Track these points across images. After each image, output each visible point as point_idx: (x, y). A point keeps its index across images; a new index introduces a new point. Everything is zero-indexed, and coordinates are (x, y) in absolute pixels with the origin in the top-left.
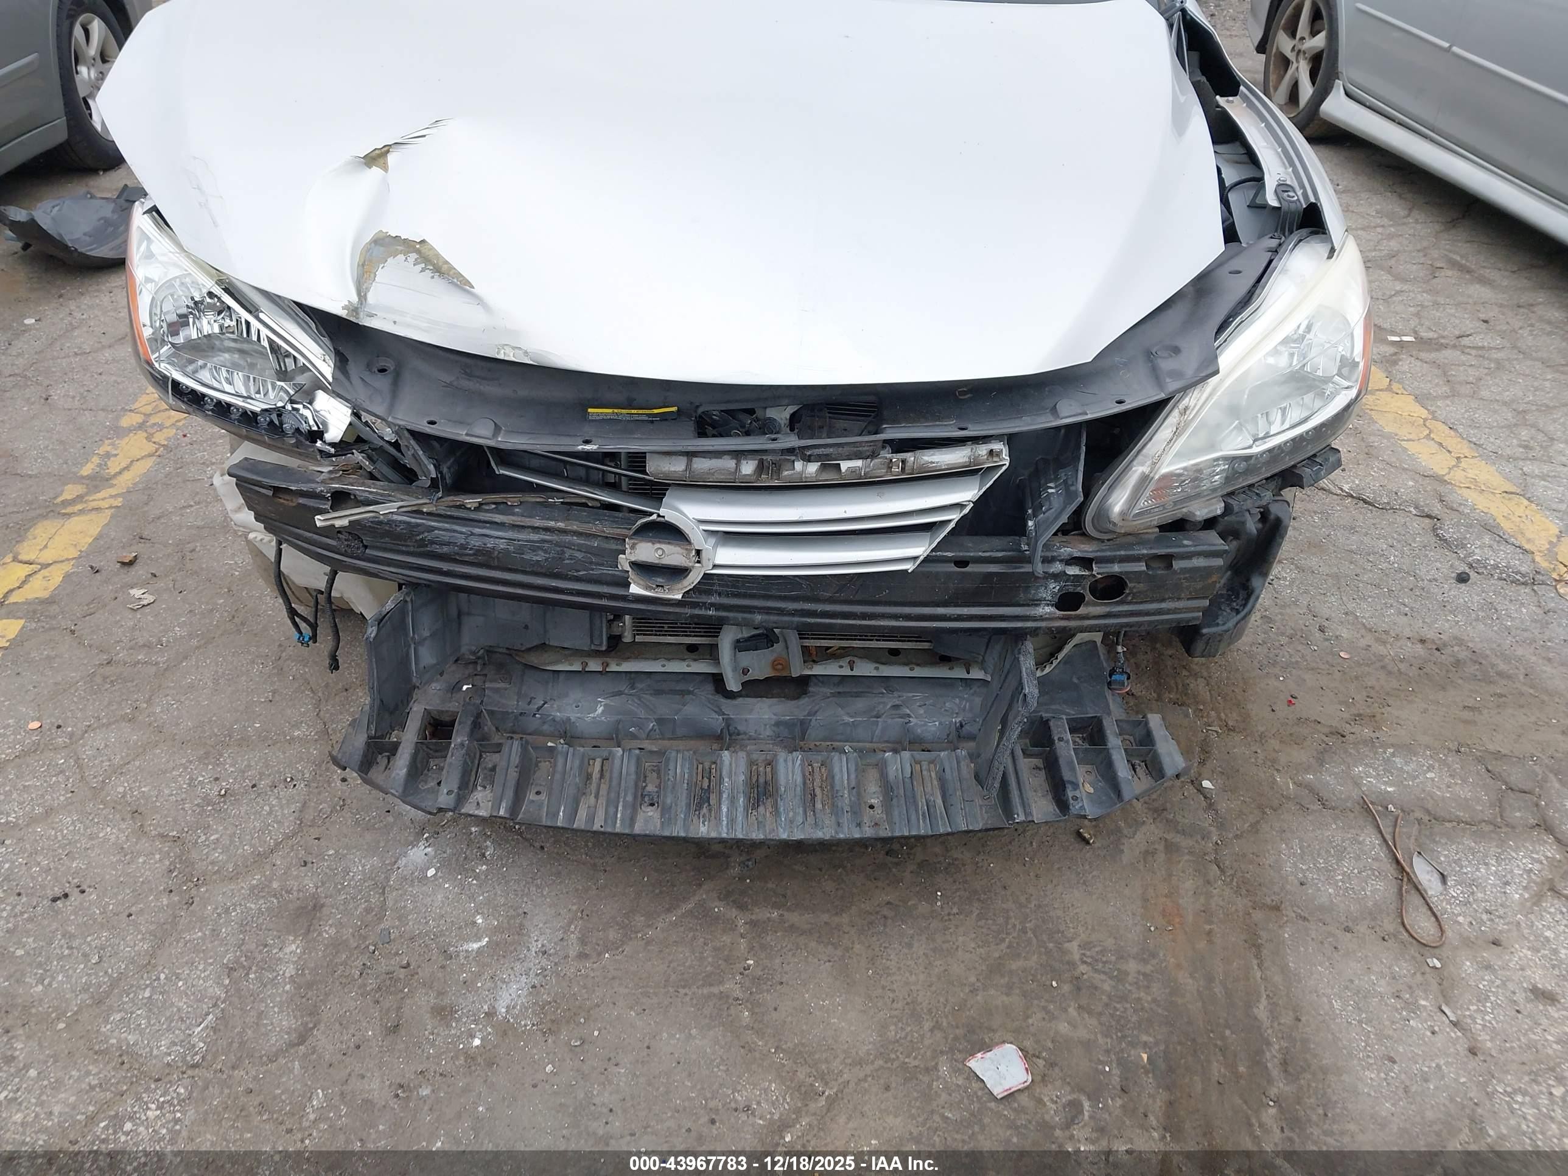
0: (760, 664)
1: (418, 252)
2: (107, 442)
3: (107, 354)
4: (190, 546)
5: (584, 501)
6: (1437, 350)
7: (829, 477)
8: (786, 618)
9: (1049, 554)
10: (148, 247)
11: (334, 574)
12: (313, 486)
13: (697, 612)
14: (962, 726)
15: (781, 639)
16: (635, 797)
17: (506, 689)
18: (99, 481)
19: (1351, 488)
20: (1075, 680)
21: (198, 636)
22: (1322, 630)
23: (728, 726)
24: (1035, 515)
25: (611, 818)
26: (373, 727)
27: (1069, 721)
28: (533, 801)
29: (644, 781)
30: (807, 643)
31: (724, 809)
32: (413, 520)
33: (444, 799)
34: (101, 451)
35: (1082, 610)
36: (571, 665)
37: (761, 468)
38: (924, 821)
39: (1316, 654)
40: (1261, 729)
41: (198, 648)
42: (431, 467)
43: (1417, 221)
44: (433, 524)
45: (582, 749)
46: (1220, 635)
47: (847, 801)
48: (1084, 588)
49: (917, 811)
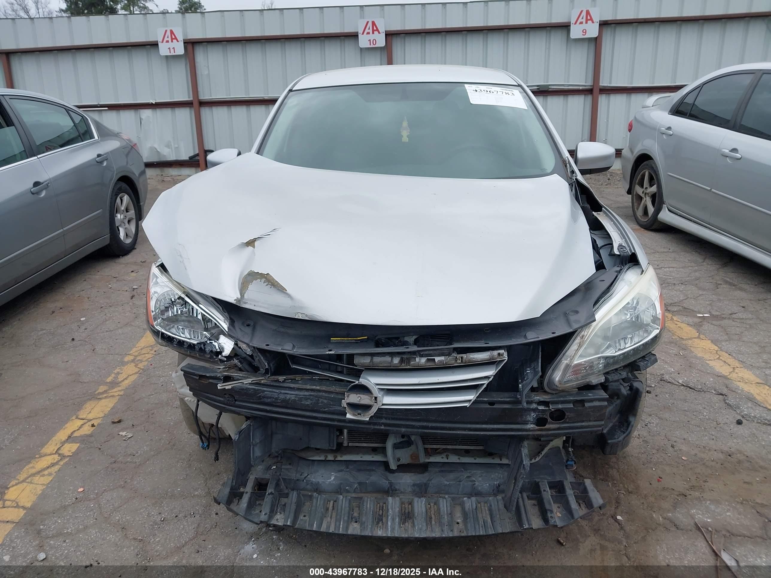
0: (405, 456)
1: (266, 278)
2: (118, 368)
3: (120, 331)
4: (152, 412)
5: (327, 378)
6: (721, 320)
7: (430, 365)
8: (416, 430)
9: (530, 400)
10: (156, 280)
11: (220, 414)
12: (216, 374)
13: (376, 427)
14: (499, 486)
15: (414, 443)
16: (348, 517)
17: (291, 469)
18: (114, 384)
19: (683, 382)
20: (550, 464)
21: (154, 451)
22: (673, 446)
23: (391, 486)
24: (522, 382)
25: (337, 527)
26: (234, 481)
27: (549, 483)
28: (302, 520)
29: (353, 511)
30: (427, 446)
31: (389, 524)
32: (257, 388)
33: (263, 517)
34: (115, 372)
35: (547, 426)
36: (320, 457)
37: (402, 361)
38: (482, 529)
39: (670, 458)
40: (645, 492)
41: (154, 456)
42: (266, 364)
43: (708, 264)
44: (265, 389)
45: (324, 496)
46: (617, 443)
47: (447, 520)
48: (547, 416)
49: (479, 524)
